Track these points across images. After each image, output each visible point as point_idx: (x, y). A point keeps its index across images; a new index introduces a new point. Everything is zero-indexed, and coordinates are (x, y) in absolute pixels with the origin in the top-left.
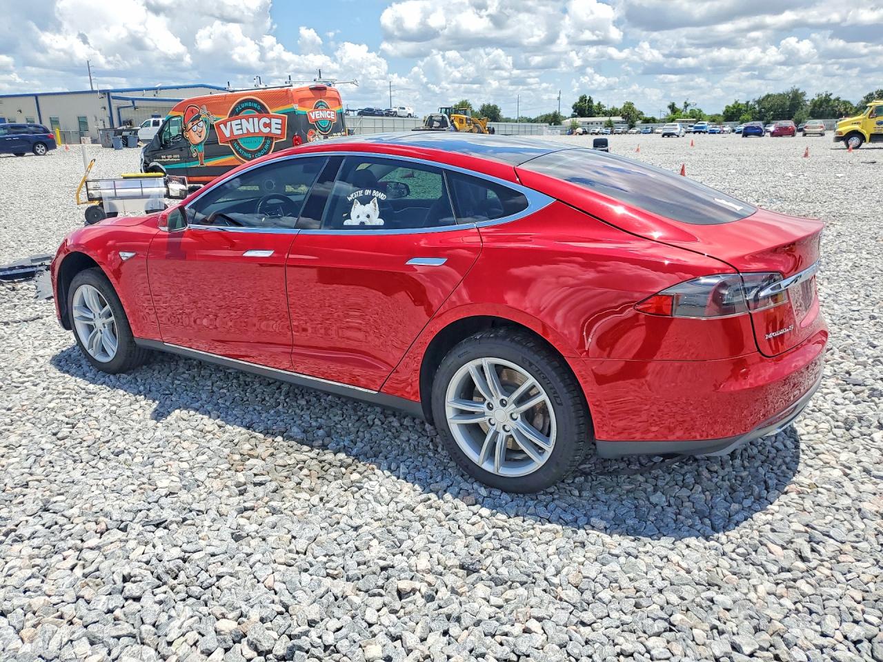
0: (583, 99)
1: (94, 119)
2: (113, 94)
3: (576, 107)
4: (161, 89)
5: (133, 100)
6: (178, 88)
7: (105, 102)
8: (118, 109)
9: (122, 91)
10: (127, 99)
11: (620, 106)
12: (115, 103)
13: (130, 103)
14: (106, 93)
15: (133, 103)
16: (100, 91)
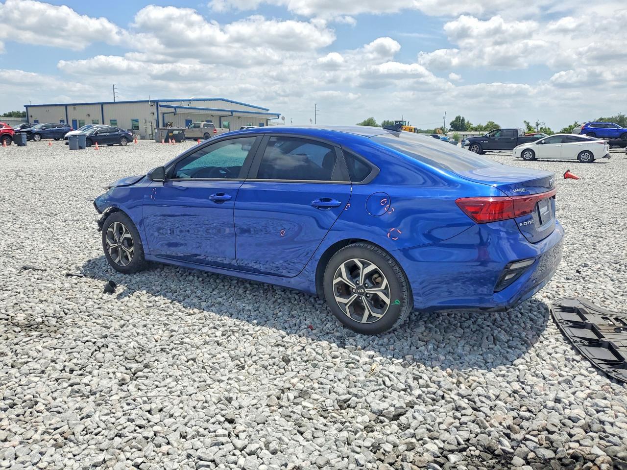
0: (458, 118)
1: (144, 121)
2: (161, 103)
3: (452, 124)
4: (194, 100)
5: (175, 108)
6: (204, 100)
7: (154, 109)
8: (163, 114)
9: (167, 101)
10: (171, 107)
11: (484, 124)
12: (161, 110)
13: (173, 110)
14: (156, 102)
15: (175, 110)
16: (151, 101)
